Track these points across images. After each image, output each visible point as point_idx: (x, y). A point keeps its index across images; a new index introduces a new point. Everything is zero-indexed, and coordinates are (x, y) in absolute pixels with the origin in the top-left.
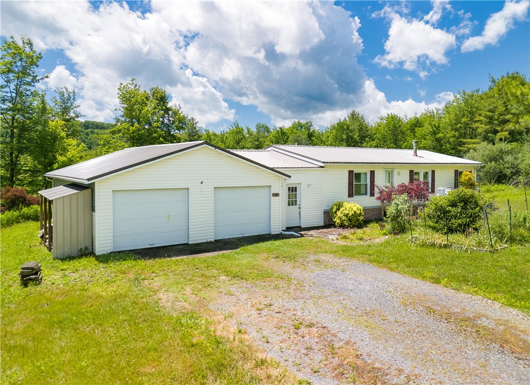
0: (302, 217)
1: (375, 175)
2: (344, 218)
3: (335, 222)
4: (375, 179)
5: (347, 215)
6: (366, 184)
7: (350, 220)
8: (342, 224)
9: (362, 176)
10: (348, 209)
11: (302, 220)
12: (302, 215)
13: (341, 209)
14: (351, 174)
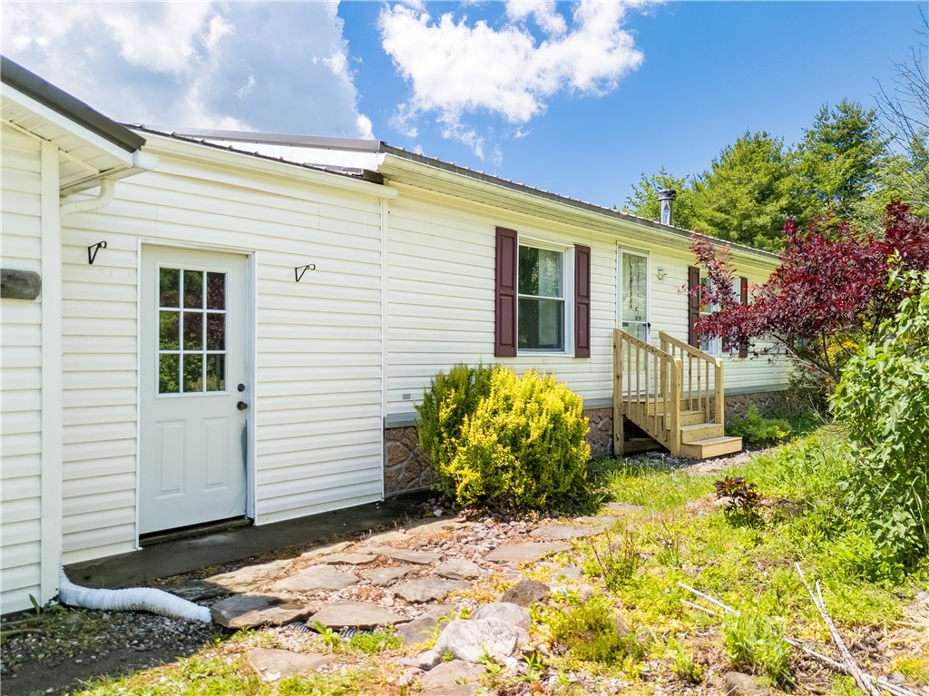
0: (257, 461)
1: (593, 269)
2: (503, 455)
3: (452, 482)
4: (593, 287)
5: (514, 439)
6: (560, 305)
7: (533, 466)
8: (487, 487)
9: (540, 263)
10: (518, 405)
11: (258, 477)
12: (257, 447)
13: (484, 406)
14: (507, 244)
